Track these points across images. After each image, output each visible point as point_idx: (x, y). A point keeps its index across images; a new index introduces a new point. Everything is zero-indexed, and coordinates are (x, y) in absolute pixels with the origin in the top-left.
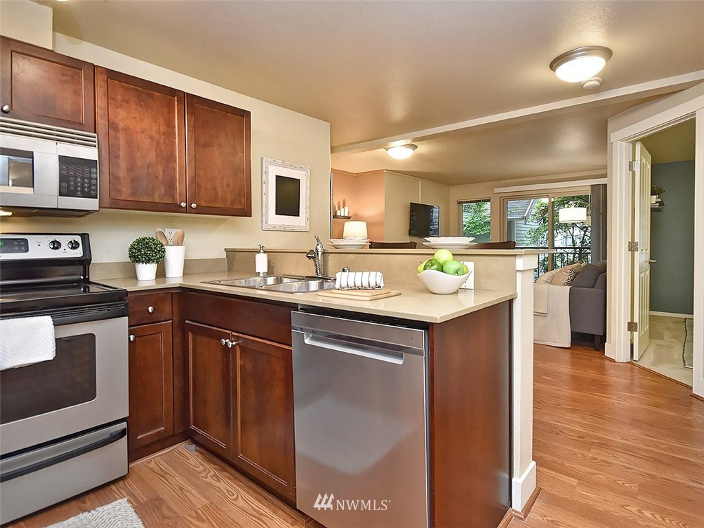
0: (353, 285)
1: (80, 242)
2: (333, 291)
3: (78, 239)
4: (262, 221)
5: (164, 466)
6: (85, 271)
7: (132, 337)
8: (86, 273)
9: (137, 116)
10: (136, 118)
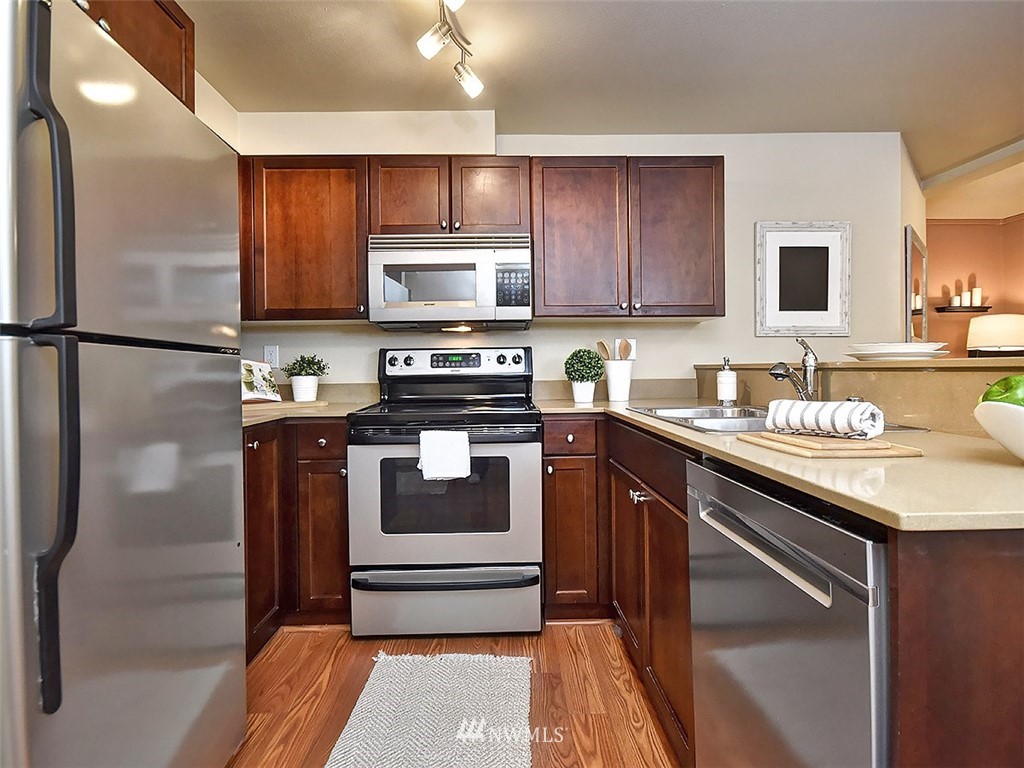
0: (799, 426)
1: (523, 357)
2: (764, 434)
3: (521, 353)
4: (755, 321)
5: (582, 640)
6: (528, 388)
7: (550, 469)
8: (528, 391)
9: (574, 204)
10: (571, 206)
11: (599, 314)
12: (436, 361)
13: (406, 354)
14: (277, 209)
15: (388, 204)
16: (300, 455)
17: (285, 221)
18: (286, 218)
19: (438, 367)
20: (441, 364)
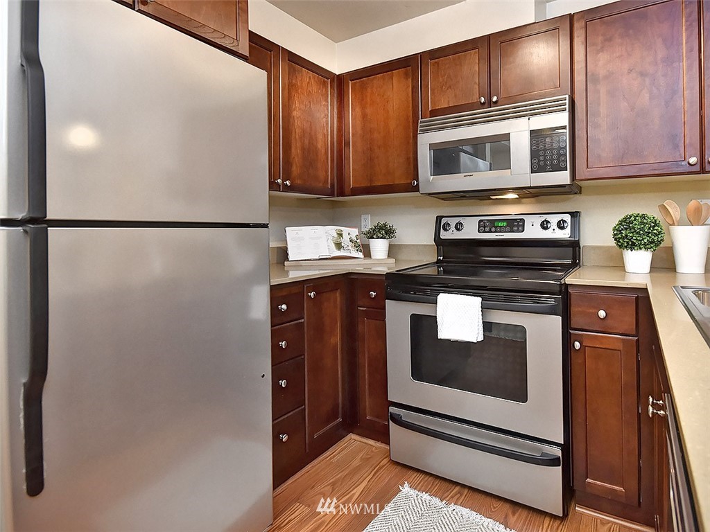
1: (569, 222)
3: (567, 218)
6: (574, 254)
7: (577, 345)
8: (576, 256)
9: (624, 53)
10: (622, 56)
11: (657, 172)
12: (482, 227)
13: (457, 220)
14: (358, 110)
15: (436, 91)
16: (360, 303)
17: (363, 118)
18: (364, 116)
19: (484, 232)
20: (487, 229)
